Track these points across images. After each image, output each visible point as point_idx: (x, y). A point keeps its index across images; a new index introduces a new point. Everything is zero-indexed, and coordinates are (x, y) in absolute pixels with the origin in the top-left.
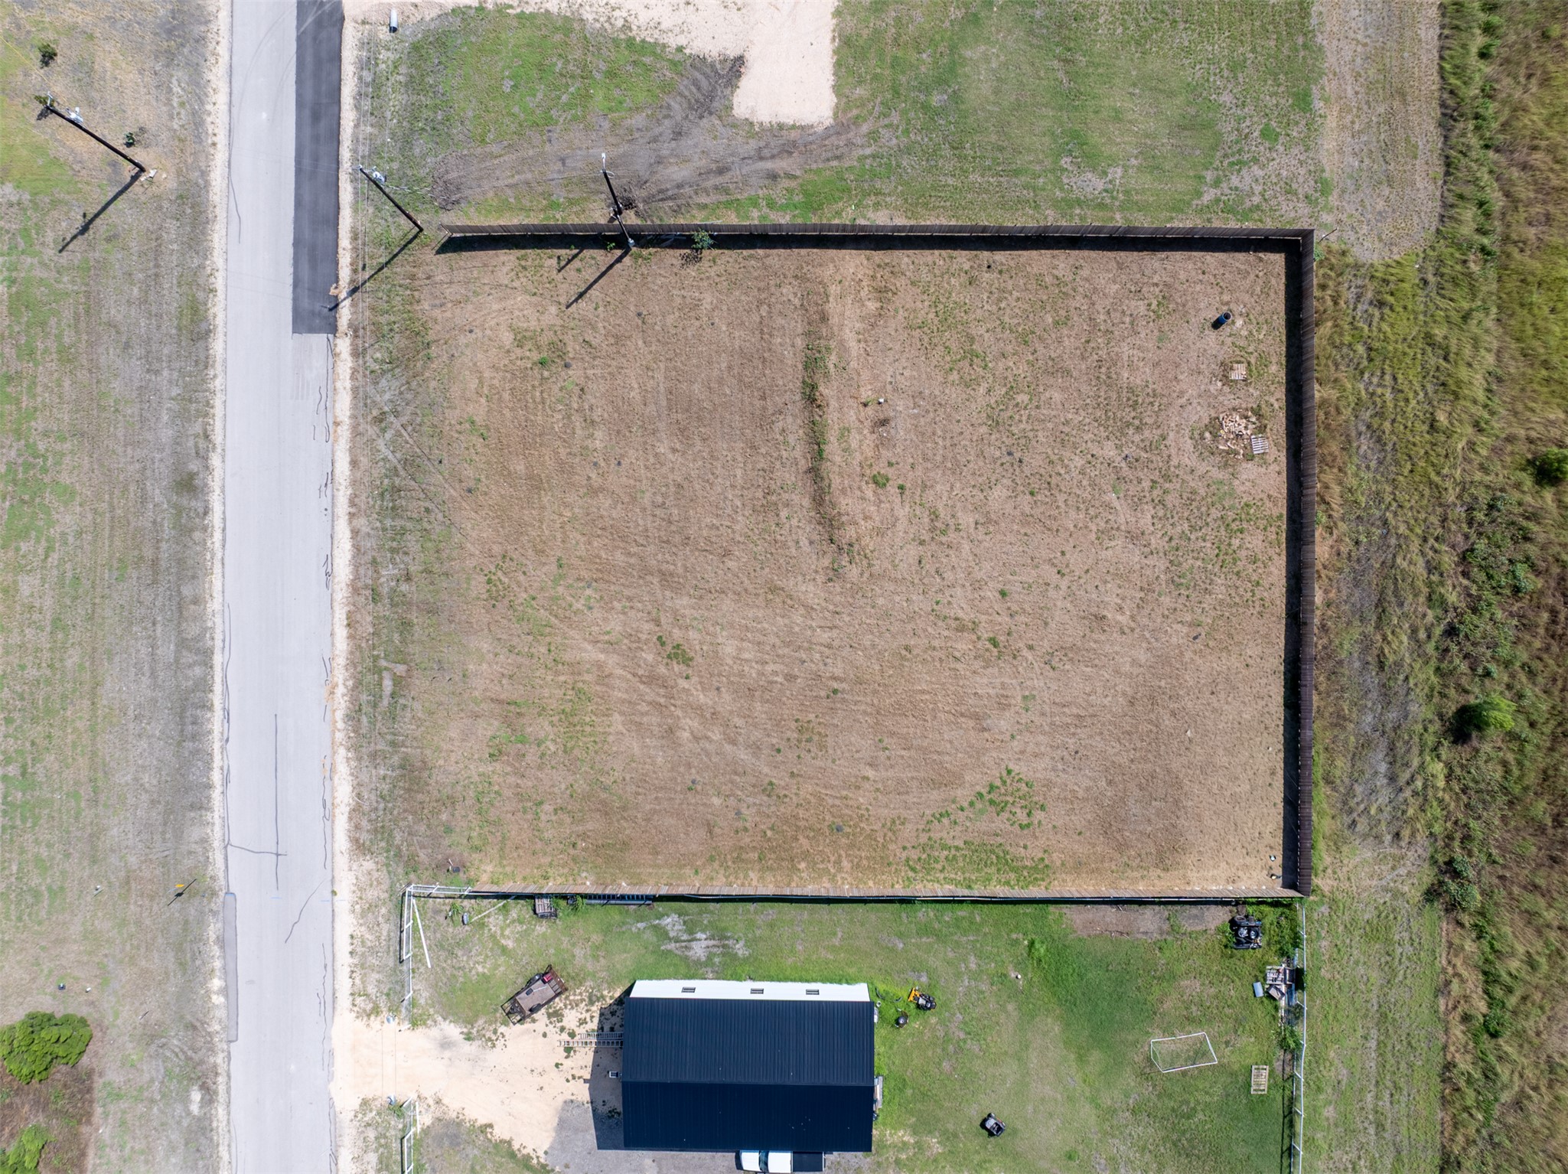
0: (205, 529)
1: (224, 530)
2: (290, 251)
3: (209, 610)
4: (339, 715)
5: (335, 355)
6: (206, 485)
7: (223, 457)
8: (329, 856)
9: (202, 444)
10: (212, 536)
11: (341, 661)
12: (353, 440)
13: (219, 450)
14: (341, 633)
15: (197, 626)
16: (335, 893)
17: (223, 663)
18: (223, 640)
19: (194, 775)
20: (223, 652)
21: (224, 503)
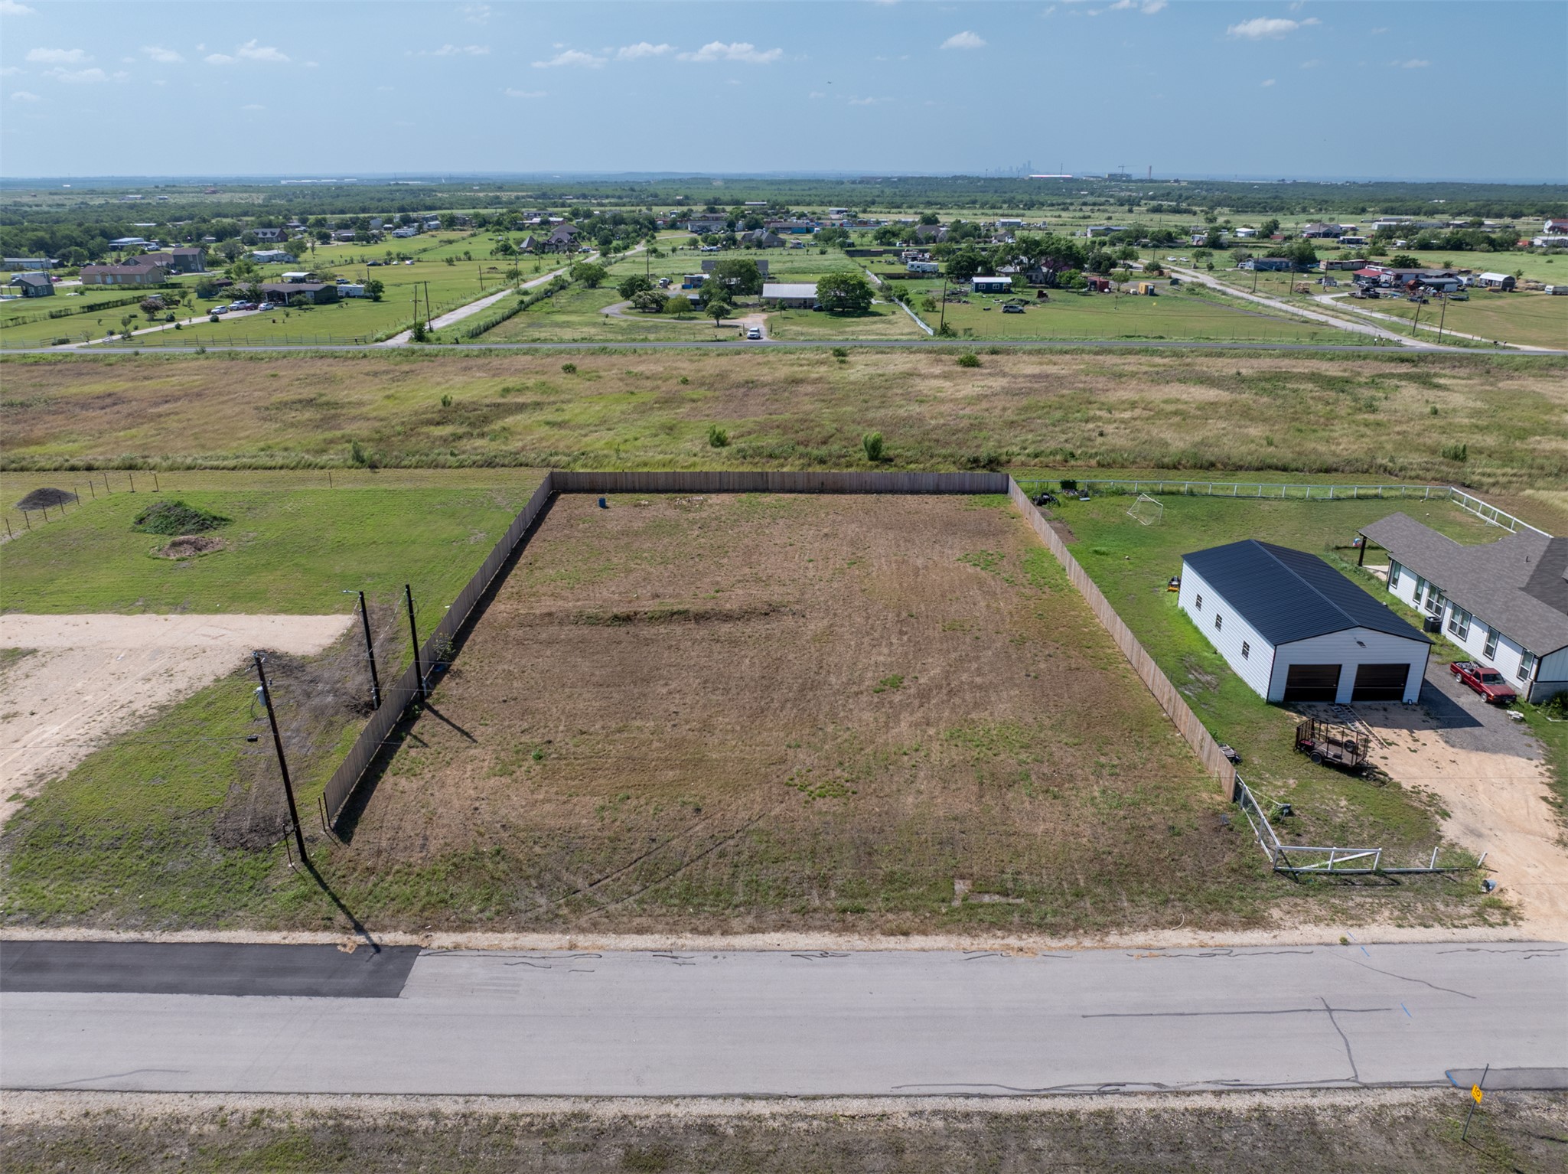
0: (744, 1133)
1: (747, 1097)
2: (248, 999)
3: (911, 1123)
4: (1054, 943)
5: (457, 947)
6: (655, 1131)
7: (600, 1098)
8: (1289, 948)
9: (569, 1137)
10: (759, 1118)
11: (966, 941)
12: (604, 932)
13: (587, 1107)
14: (917, 941)
15: (947, 1148)
16: (1344, 942)
17: (1013, 1097)
18: (967, 1096)
19: (1255, 1147)
20: (993, 1097)
21: (694, 1097)
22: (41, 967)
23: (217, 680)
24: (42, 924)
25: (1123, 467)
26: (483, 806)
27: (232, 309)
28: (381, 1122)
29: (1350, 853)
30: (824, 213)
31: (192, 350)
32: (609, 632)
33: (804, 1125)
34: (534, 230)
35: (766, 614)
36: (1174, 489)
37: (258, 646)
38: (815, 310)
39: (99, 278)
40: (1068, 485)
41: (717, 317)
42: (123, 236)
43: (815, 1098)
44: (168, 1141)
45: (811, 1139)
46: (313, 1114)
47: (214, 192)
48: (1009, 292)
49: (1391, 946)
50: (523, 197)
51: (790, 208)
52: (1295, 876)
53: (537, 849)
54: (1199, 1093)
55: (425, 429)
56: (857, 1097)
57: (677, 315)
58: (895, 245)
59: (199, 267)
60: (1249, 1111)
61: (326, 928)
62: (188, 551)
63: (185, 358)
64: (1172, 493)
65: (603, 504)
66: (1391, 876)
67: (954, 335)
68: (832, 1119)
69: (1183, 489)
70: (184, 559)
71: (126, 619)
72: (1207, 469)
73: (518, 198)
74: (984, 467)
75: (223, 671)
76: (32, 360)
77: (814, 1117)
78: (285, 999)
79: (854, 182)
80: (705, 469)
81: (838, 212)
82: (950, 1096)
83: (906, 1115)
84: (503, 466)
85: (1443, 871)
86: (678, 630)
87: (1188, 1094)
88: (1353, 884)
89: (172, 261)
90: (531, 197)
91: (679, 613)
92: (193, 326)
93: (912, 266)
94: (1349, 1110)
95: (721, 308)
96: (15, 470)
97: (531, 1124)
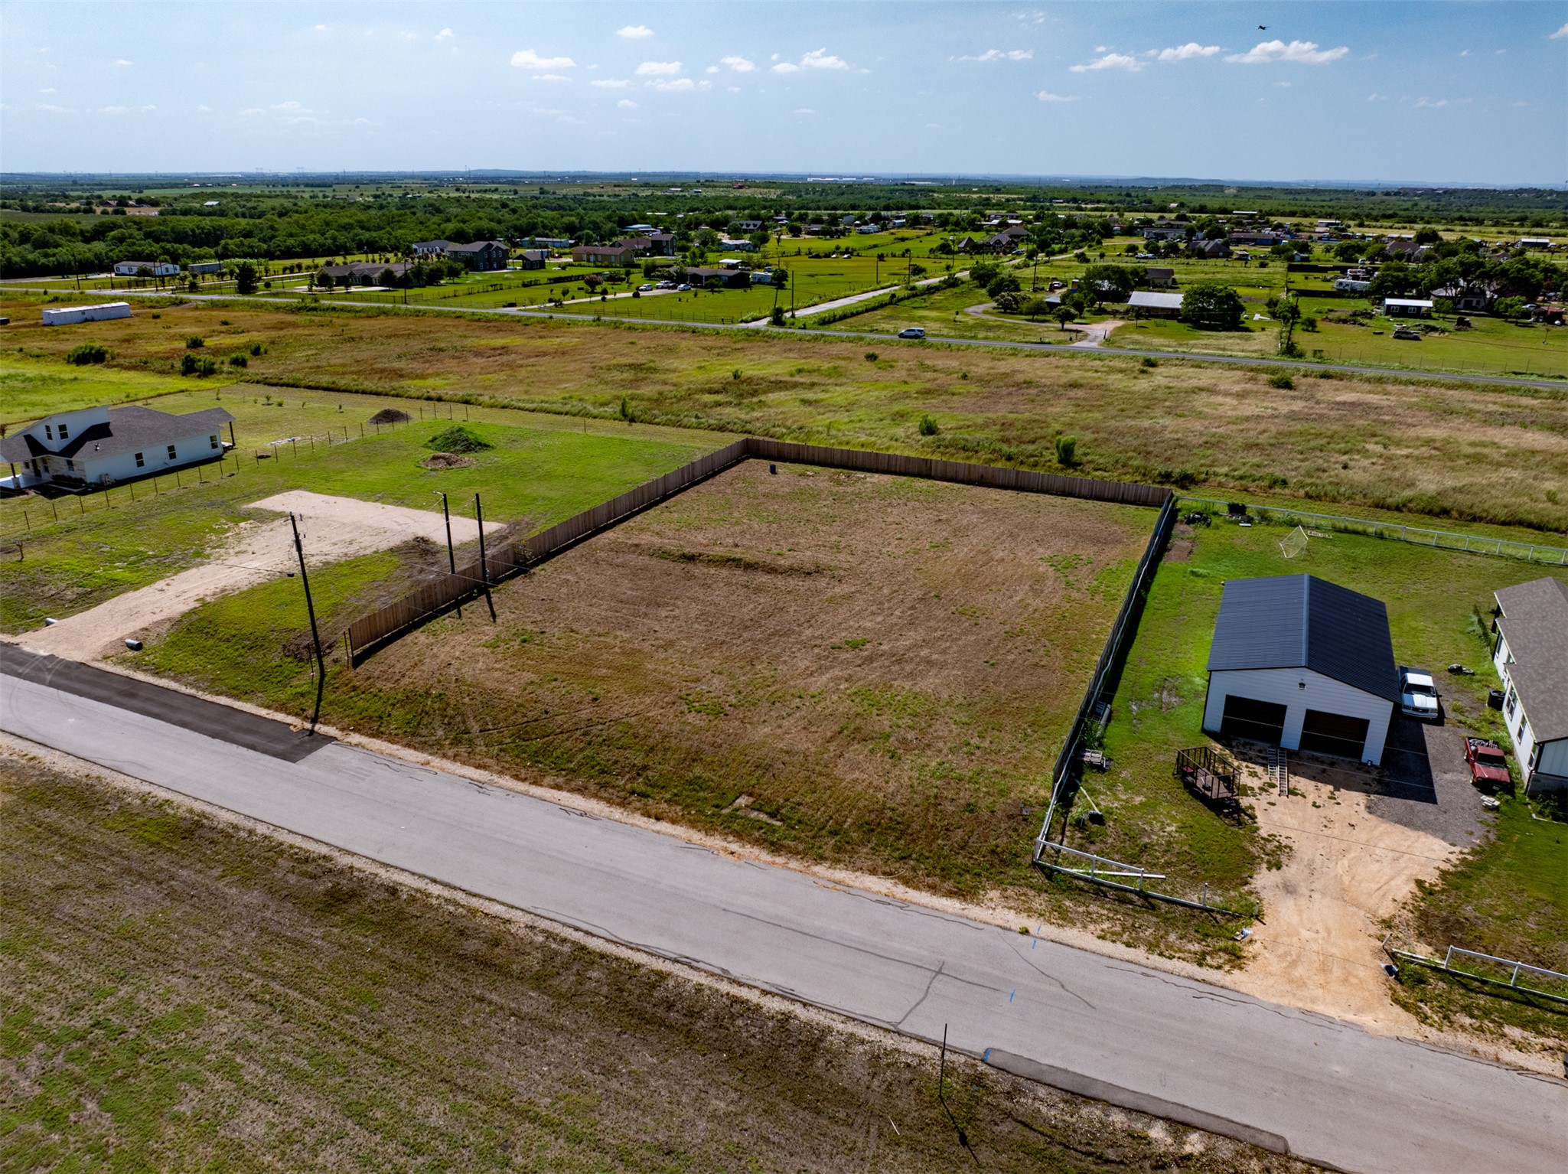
0: (412, 900)
1: (434, 881)
3: (522, 932)
5: (357, 745)
6: (361, 881)
7: (348, 852)
8: (964, 921)
9: (311, 868)
10: (429, 895)
11: (699, 836)
12: (458, 761)
13: (336, 854)
14: (664, 826)
15: (529, 954)
16: (1025, 932)
17: (608, 941)
18: (577, 929)
19: (753, 1036)
20: (593, 935)
21: (403, 870)
22: (132, 695)
23: (375, 552)
24: (157, 674)
25: (1334, 500)
26: (456, 664)
27: (657, 288)
28: (220, 826)
29: (1130, 871)
30: (1312, 225)
31: (591, 318)
32: (669, 565)
33: (451, 908)
34: (988, 231)
35: (809, 574)
36: (1360, 528)
37: (421, 534)
38: (1180, 321)
39: (585, 257)
40: (1237, 509)
41: (1062, 322)
42: (636, 223)
43: (475, 895)
44: (112, 801)
45: (447, 918)
46: (191, 811)
47: (741, 187)
48: (1429, 317)
49: (1069, 949)
50: (1014, 200)
51: (1272, 219)
52: (1049, 874)
53: (467, 700)
54: (750, 987)
55: (697, 396)
56: (503, 904)
57: (1030, 317)
58: (1357, 261)
59: (671, 251)
60: (777, 1012)
61: (297, 715)
62: (442, 464)
63: (583, 323)
64: (1356, 532)
65: (773, 470)
66: (1150, 900)
67: (1301, 355)
68: (473, 912)
69: (1371, 530)
70: (435, 470)
71: (361, 503)
72: (1437, 515)
73: (1008, 200)
74: (1174, 483)
75: (384, 546)
76: (477, 318)
77: (463, 906)
78: (235, 746)
79: (1387, 194)
80: (898, 453)
81: (1328, 225)
82: (564, 924)
83: (522, 925)
84: (731, 431)
85: (1213, 911)
86: (725, 572)
87: (740, 984)
88: (1106, 896)
89: (650, 245)
90: (1021, 200)
91: (734, 560)
92: (616, 300)
93: (1341, 284)
94: (862, 1042)
95: (1068, 312)
96: (393, 396)
97: (296, 854)
